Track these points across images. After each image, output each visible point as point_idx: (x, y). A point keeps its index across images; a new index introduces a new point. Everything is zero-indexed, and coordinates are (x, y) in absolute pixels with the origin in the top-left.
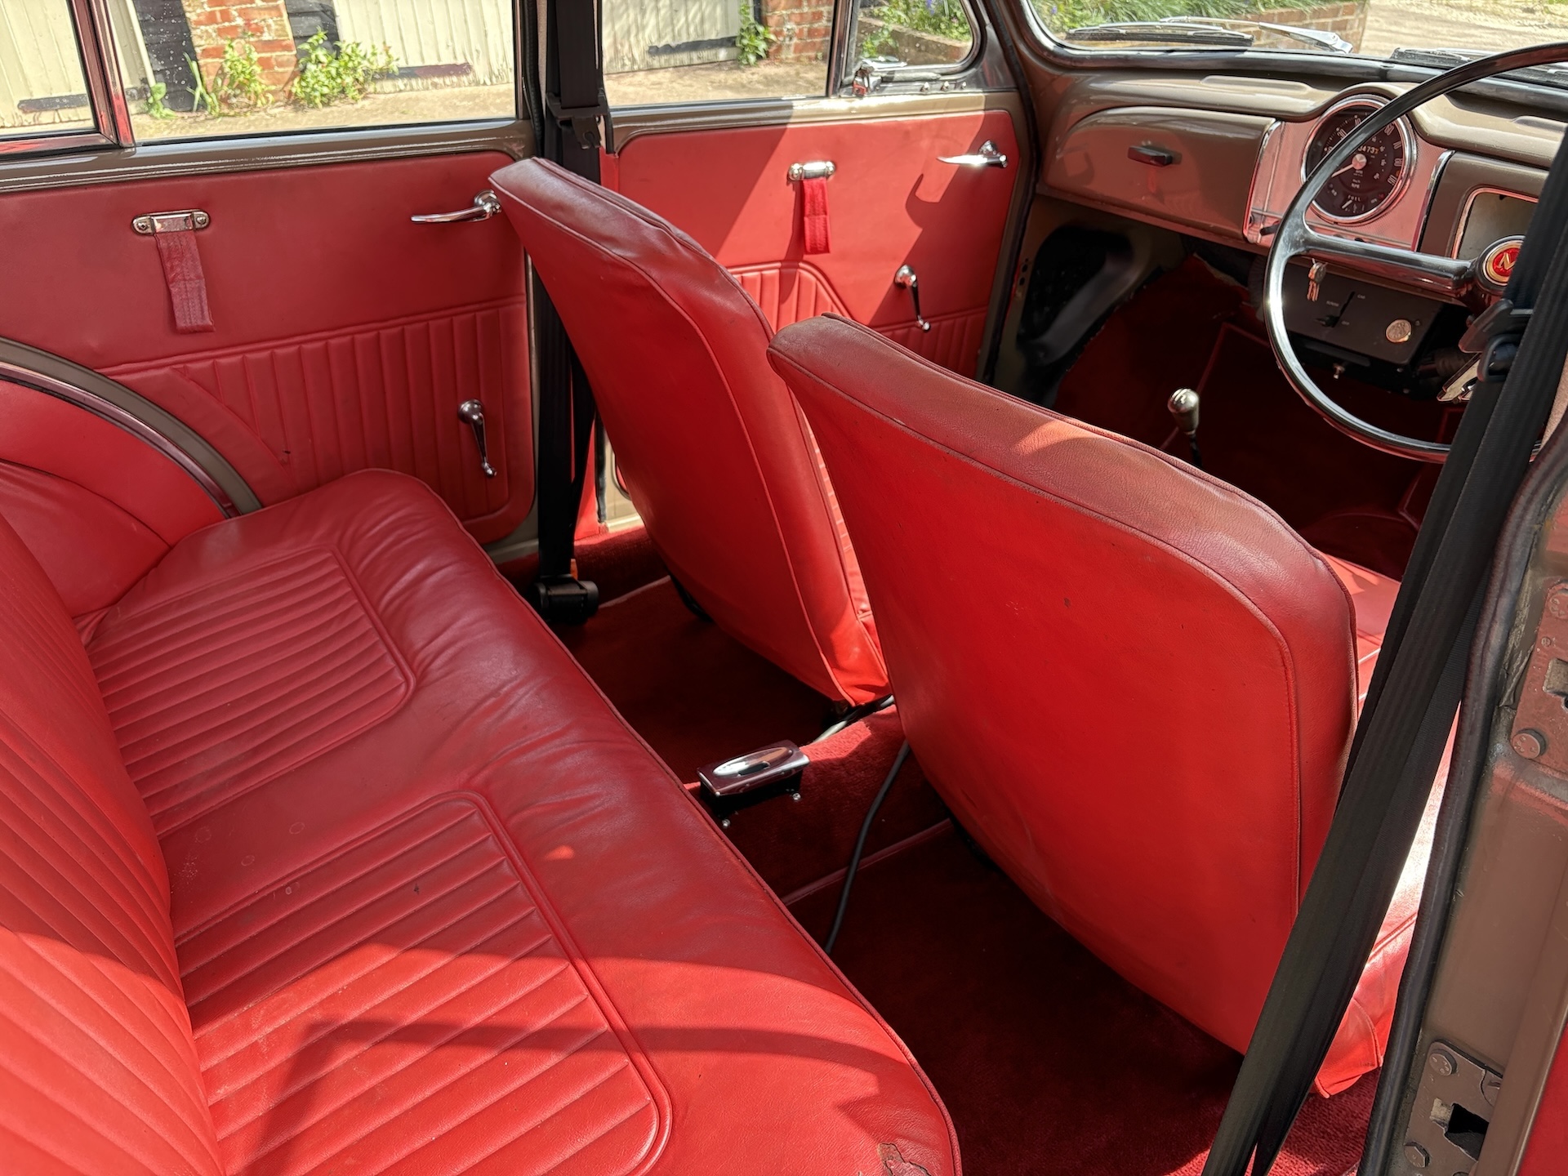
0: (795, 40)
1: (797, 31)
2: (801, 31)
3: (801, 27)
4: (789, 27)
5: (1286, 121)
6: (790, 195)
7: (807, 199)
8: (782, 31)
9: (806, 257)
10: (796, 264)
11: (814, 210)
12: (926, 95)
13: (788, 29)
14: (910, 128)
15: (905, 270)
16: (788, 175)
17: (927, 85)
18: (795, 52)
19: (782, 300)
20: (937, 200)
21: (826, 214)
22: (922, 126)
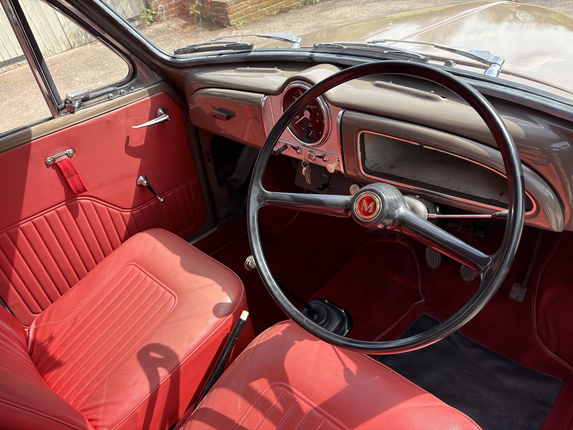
0: (164, 11)
1: (164, 7)
2: (166, 6)
3: (165, 5)
4: (160, 6)
5: (270, 95)
6: (53, 172)
7: (63, 171)
8: (158, 9)
9: (78, 195)
10: (75, 199)
11: (70, 174)
12: (112, 99)
13: (160, 7)
14: (109, 119)
15: (141, 178)
16: (46, 164)
17: (111, 95)
18: (166, 16)
19: (75, 217)
20: (143, 143)
21: (78, 174)
22: (115, 115)
